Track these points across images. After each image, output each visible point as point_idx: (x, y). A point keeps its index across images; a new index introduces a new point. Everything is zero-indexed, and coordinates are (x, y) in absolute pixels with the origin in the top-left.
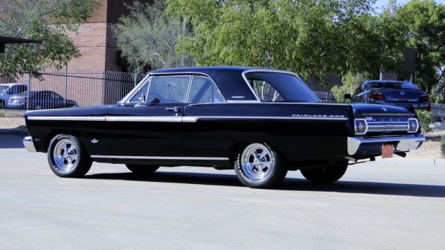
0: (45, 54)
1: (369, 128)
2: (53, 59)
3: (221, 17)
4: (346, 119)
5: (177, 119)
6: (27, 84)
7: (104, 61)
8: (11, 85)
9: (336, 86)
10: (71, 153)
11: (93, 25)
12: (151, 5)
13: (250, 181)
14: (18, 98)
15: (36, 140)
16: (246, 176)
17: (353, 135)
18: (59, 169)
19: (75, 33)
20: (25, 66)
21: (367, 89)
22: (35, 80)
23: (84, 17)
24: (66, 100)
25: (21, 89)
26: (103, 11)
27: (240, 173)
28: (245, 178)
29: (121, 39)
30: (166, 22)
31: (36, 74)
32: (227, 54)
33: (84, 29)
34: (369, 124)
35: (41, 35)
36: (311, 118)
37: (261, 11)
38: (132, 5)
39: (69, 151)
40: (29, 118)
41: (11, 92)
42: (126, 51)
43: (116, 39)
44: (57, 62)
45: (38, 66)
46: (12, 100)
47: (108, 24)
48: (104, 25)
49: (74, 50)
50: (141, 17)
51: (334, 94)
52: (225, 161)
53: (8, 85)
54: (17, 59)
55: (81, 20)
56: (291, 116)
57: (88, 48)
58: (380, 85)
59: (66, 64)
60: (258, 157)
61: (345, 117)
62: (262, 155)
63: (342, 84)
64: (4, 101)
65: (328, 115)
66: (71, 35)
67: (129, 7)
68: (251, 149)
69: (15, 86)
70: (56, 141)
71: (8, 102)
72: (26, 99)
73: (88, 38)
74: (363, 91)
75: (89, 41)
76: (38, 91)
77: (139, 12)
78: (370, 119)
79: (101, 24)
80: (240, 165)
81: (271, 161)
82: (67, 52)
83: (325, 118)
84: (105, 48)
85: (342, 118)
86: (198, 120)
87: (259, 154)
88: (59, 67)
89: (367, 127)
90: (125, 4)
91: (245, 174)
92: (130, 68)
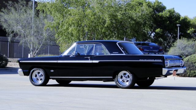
1: (169, 65)
4: (162, 61)
5: (90, 61)
10: (40, 76)
12: (17, 3)
13: (121, 86)
15: (24, 70)
16: (120, 84)
17: (165, 67)
18: (35, 83)
27: (117, 83)
28: (119, 85)
34: (169, 63)
36: (147, 61)
38: (8, 3)
39: (39, 75)
40: (20, 61)
42: (5, 26)
52: (111, 78)
56: (139, 60)
60: (125, 76)
61: (162, 60)
62: (126, 76)
65: (154, 60)
67: (6, 4)
68: (121, 73)
70: (34, 71)
77: (11, 6)
78: (169, 61)
80: (117, 80)
81: (130, 78)
83: (153, 61)
85: (160, 61)
86: (99, 62)
87: (125, 75)
89: (169, 64)
90: (4, 2)
91: (119, 83)
92: (7, 35)
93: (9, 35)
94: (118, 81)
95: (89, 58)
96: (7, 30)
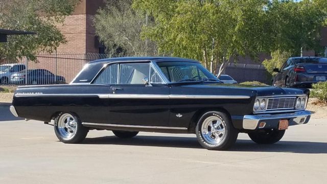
0: (39, 42)
2: (45, 45)
3: (176, 10)
6: (25, 64)
7: (85, 45)
8: (12, 65)
9: (266, 60)
11: (75, 16)
14: (18, 75)
19: (61, 24)
20: (23, 51)
21: (292, 64)
22: (31, 62)
23: (69, 11)
24: (57, 76)
25: (21, 68)
26: (83, 6)
29: (98, 27)
30: (134, 13)
31: (32, 58)
32: (182, 39)
33: (69, 19)
35: (35, 26)
37: (207, 5)
41: (12, 70)
42: (102, 37)
43: (94, 27)
44: (48, 48)
45: (33, 52)
46: (14, 77)
47: (87, 16)
48: (84, 16)
49: (61, 37)
50: (114, 9)
51: (265, 66)
53: (10, 65)
54: (16, 46)
55: (66, 13)
57: (72, 35)
58: (301, 61)
59: (55, 49)
63: (271, 58)
64: (7, 78)
66: (58, 25)
69: (16, 66)
71: (10, 79)
72: (25, 75)
73: (72, 27)
74: (288, 66)
75: (73, 29)
76: (34, 69)
77: (112, 5)
79: (81, 15)
82: (56, 39)
84: (85, 34)
88: (50, 51)
92: (106, 50)
93: (108, 50)
96: (106, 43)
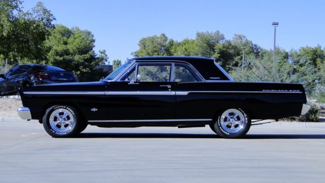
4: (301, 92)
5: (170, 93)
10: (65, 119)
13: (228, 134)
17: (306, 103)
18: (56, 132)
28: (224, 132)
36: (277, 92)
40: (24, 93)
52: (209, 121)
56: (262, 91)
70: (52, 111)
80: (220, 124)
81: (244, 121)
83: (286, 91)
86: (189, 94)
91: (223, 130)
94: (221, 126)
95: (169, 86)
